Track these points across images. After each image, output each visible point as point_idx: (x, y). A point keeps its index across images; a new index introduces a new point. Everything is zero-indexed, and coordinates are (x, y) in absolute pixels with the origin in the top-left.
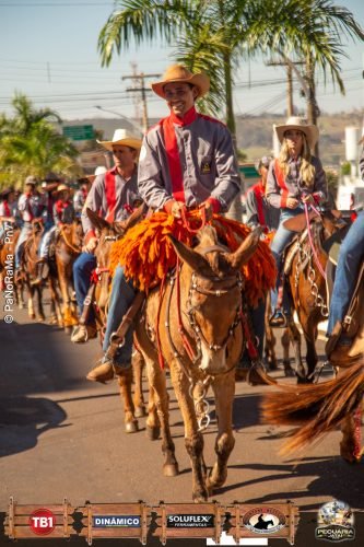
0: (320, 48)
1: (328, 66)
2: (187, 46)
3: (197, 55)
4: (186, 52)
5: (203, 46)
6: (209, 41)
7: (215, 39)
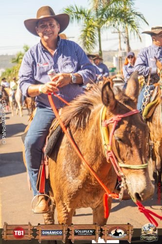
0: (133, 26)
1: (136, 33)
2: (85, 26)
3: (88, 29)
4: (85, 28)
5: (90, 26)
6: (93, 24)
7: (95, 23)
